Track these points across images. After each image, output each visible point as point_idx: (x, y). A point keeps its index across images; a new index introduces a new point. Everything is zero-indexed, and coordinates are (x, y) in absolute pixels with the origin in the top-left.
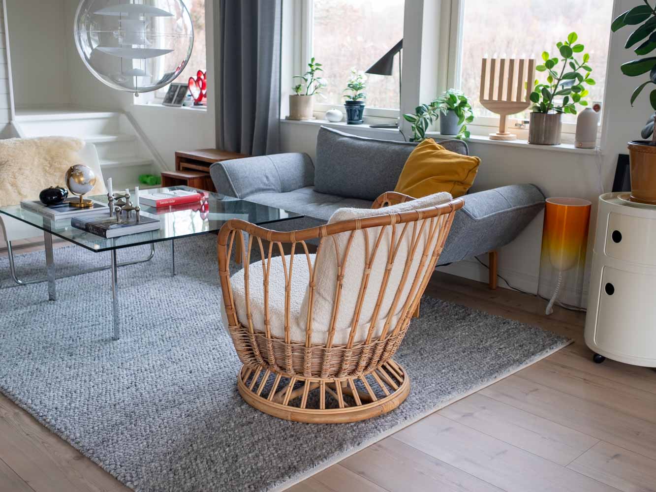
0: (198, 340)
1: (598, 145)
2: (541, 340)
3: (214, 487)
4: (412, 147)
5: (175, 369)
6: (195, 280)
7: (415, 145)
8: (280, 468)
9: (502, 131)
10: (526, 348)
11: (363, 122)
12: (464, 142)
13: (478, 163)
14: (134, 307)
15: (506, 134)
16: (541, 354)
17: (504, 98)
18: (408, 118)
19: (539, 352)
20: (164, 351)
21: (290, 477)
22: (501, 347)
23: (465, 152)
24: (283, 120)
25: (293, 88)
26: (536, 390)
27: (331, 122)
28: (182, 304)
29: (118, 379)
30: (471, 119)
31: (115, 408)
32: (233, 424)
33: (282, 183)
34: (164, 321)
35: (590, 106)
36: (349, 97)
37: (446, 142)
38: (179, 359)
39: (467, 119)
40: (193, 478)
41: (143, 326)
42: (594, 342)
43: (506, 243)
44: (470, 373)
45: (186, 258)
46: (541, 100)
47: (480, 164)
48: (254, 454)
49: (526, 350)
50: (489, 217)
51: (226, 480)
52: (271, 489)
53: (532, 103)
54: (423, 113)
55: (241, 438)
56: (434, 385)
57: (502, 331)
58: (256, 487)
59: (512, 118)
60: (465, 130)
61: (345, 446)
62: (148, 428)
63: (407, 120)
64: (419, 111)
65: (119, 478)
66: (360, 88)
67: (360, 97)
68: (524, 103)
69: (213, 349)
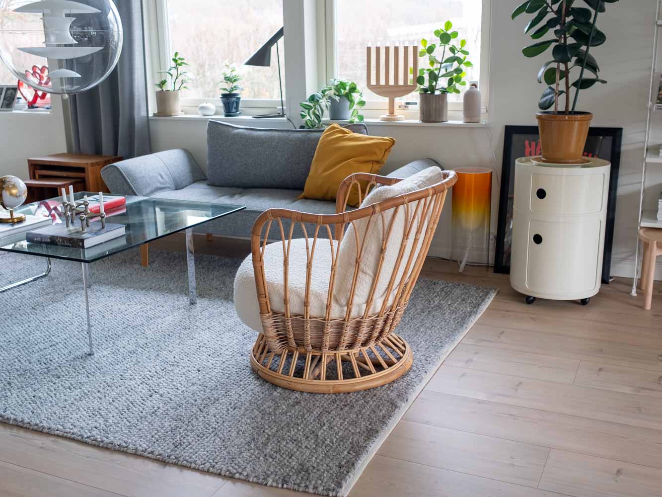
0: (177, 342)
1: (484, 120)
2: (475, 293)
4: (317, 134)
5: (180, 370)
8: (360, 432)
9: (392, 113)
10: (469, 301)
11: (240, 113)
12: (364, 125)
13: (393, 142)
15: (395, 116)
17: (392, 82)
18: (305, 106)
19: (481, 302)
20: (153, 357)
22: (449, 303)
24: (151, 117)
25: (158, 85)
26: (503, 332)
27: (204, 116)
28: (127, 312)
29: (132, 389)
30: (362, 103)
32: (284, 407)
33: (175, 180)
34: (124, 330)
36: (225, 89)
37: (348, 126)
38: (175, 362)
39: (357, 104)
41: (106, 338)
42: (525, 286)
44: (443, 328)
46: (427, 82)
47: (396, 144)
48: (326, 426)
49: (470, 303)
51: (324, 453)
52: (370, 449)
53: (418, 85)
54: (318, 100)
55: (302, 416)
56: (423, 342)
57: (438, 290)
58: (355, 452)
59: (399, 101)
60: (357, 113)
61: (398, 404)
62: (208, 426)
63: (303, 107)
64: (313, 98)
65: (223, 473)
66: (235, 80)
67: (235, 90)
68: (412, 86)
69: (200, 347)
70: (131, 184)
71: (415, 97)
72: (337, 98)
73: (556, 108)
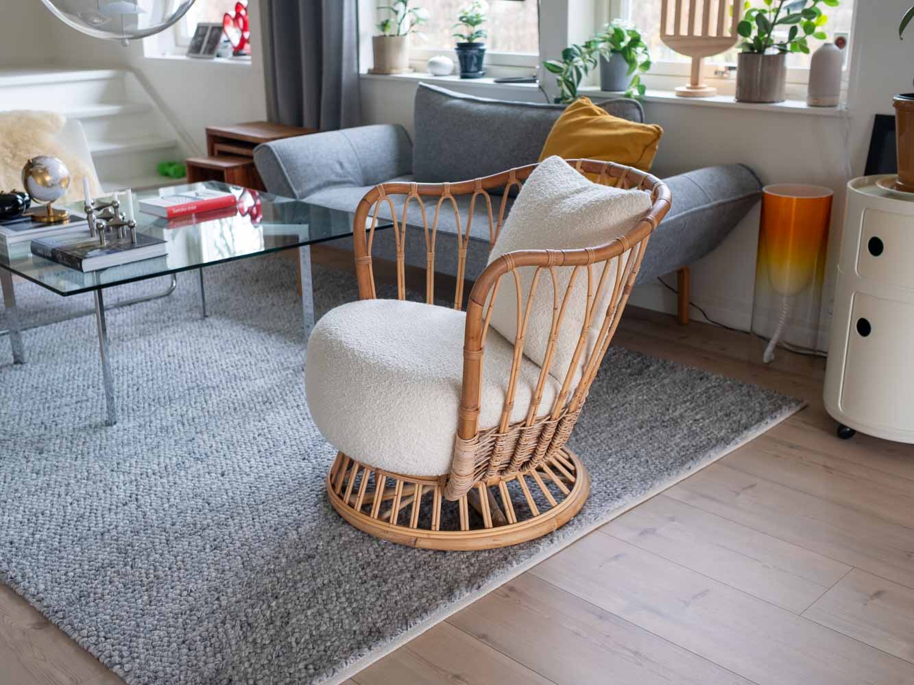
0: (236, 422)
1: (843, 101)
2: (757, 405)
3: (250, 670)
4: (558, 112)
5: (199, 470)
6: (237, 325)
7: (562, 109)
8: (355, 632)
9: (695, 83)
10: (735, 418)
11: (483, 74)
12: (638, 102)
13: (658, 134)
14: (142, 370)
15: (700, 88)
16: (758, 427)
17: (698, 32)
18: (551, 67)
19: (755, 424)
20: (183, 441)
21: (370, 649)
22: (697, 417)
23: (638, 116)
24: (364, 75)
25: (378, 26)
26: (752, 486)
27: (436, 75)
28: (214, 364)
29: (111, 489)
30: (647, 65)
31: (102, 540)
32: (284, 560)
33: (365, 171)
34: (187, 392)
35: (831, 40)
36: (461, 36)
37: (610, 103)
38: (206, 454)
39: (640, 66)
40: (218, 655)
41: (154, 400)
42: (839, 408)
43: (702, 256)
44: (650, 463)
45: (224, 290)
46: (754, 33)
47: (662, 136)
48: (314, 610)
49: (735, 422)
50: (676, 219)
51: (270, 658)
52: (340, 671)
53: (740, 37)
54: (573, 58)
55: (295, 583)
57: (699, 391)
58: (317, 667)
59: (709, 63)
60: (639, 82)
61: (457, 593)
62: (152, 571)
63: (550, 70)
64: (568, 55)
65: (101, 660)
66: (477, 23)
67: (478, 37)
68: (728, 38)
69: (259, 435)
70: (287, 174)
71: (732, 56)
72: (608, 56)
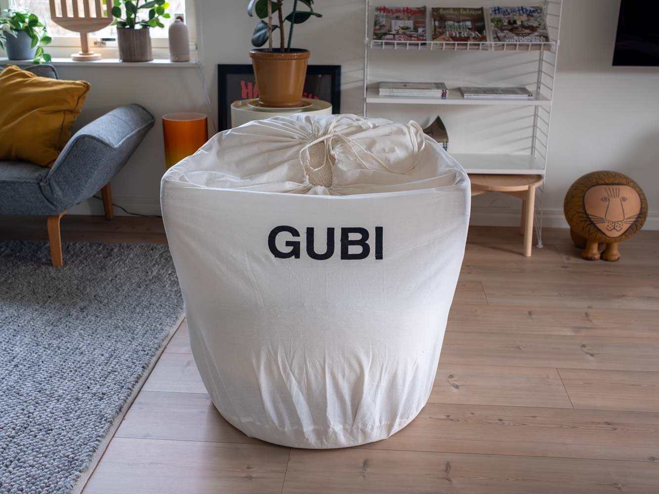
1: (193, 58)
9: (85, 50)
12: (54, 67)
13: (87, 87)
15: (90, 54)
17: (82, 14)
23: (55, 76)
30: (47, 39)
39: (41, 40)
44: (163, 305)
46: (124, 15)
47: (91, 89)
53: (114, 18)
59: (94, 36)
60: (43, 52)
68: (105, 18)
71: (111, 31)
72: (15, 34)
73: (270, 44)
